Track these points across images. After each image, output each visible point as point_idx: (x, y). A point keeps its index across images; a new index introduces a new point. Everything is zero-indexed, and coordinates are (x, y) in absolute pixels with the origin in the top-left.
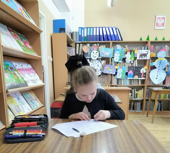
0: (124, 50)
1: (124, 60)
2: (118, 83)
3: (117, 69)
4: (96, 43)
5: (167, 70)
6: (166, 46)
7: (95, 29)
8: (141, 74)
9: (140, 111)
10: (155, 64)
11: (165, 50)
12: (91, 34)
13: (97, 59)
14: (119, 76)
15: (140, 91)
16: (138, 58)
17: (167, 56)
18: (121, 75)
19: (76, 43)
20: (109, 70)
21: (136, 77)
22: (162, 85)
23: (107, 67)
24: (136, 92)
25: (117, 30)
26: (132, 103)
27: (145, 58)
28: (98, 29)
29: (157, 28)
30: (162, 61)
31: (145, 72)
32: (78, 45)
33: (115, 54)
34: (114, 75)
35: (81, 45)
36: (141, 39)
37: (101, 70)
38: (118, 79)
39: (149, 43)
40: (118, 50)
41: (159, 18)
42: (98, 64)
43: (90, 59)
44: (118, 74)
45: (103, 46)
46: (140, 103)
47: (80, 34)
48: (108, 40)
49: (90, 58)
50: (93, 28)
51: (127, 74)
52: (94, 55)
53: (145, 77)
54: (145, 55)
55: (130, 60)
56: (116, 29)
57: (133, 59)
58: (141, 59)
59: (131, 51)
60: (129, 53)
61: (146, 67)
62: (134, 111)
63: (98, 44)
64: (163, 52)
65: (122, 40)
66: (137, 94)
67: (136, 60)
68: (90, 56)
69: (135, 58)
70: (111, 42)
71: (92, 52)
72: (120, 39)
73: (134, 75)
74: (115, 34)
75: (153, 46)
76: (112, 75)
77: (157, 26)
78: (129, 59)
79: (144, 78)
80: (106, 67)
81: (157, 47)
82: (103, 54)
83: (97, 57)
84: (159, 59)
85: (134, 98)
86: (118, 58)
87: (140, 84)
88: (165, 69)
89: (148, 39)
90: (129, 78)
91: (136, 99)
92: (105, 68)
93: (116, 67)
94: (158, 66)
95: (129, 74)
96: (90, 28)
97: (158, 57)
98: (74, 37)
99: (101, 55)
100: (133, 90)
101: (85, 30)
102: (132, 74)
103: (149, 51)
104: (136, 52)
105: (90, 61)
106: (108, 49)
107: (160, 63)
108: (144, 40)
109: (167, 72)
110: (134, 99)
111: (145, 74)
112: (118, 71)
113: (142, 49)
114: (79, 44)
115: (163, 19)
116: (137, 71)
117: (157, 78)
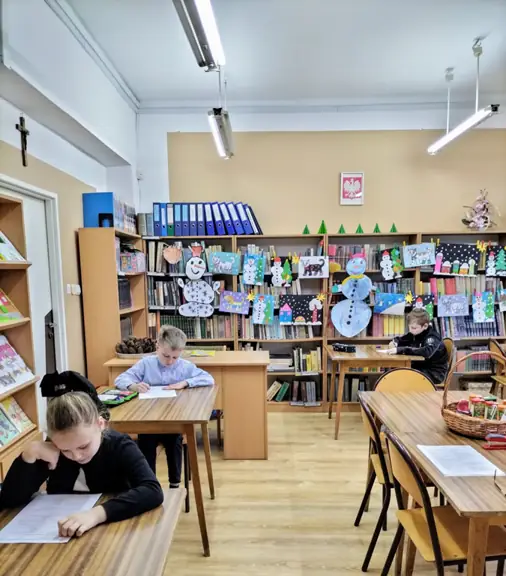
0: (268, 256)
1: (268, 279)
2: (256, 335)
3: (252, 302)
4: (199, 241)
5: (372, 303)
6: (367, 246)
7: (192, 207)
8: (311, 313)
9: (314, 404)
10: (344, 288)
11: (363, 256)
12: (185, 219)
13: (203, 278)
14: (258, 318)
15: (312, 352)
16: (301, 276)
17: (370, 270)
18: (263, 316)
19: (148, 241)
20: (233, 304)
21: (300, 321)
22: (365, 337)
23: (228, 296)
24: (303, 357)
25: (248, 210)
26: (296, 384)
27: (318, 276)
28: (200, 207)
29: (344, 201)
30: (360, 281)
31: (320, 307)
32: (152, 245)
33: (246, 267)
34: (247, 317)
35: (160, 245)
36: (306, 231)
37: (212, 304)
38: (256, 327)
39: (326, 241)
40: (252, 257)
41: (349, 179)
42: (204, 289)
43: (185, 278)
44: (255, 314)
45: (215, 247)
46: (313, 383)
47: (157, 219)
48: (227, 234)
49: (183, 275)
50: (189, 205)
51: (276, 312)
52: (194, 268)
53: (321, 319)
54: (317, 268)
55: (282, 281)
56: (244, 207)
57: (289, 277)
58: (307, 276)
59: (283, 260)
60: (278, 264)
61: (322, 297)
62: (300, 404)
63: (203, 243)
64: (360, 260)
65: (260, 232)
66: (305, 361)
67: (298, 281)
68: (185, 272)
69: (295, 276)
70: (234, 238)
71: (189, 264)
72: (256, 231)
73: (295, 316)
74: (244, 218)
75: (335, 247)
76: (241, 315)
77: (344, 197)
78: (280, 277)
79: (319, 323)
80: (226, 297)
81: (346, 249)
82: (216, 265)
83: (202, 273)
84: (352, 277)
85: (300, 370)
86: (253, 275)
87: (311, 337)
88: (367, 300)
89: (323, 229)
90: (282, 323)
91: (304, 374)
92: (222, 300)
93: (250, 297)
94: (351, 292)
95: (281, 313)
96: (182, 204)
97: (349, 273)
98: (143, 225)
99: (211, 269)
100: (295, 352)
101: (170, 210)
102: (290, 314)
103: (327, 260)
104: (294, 261)
105: (185, 283)
106: (228, 254)
107: (355, 286)
108: (314, 231)
109: (372, 308)
110: (298, 374)
111: (320, 312)
112: (256, 306)
113: (309, 254)
114: (156, 242)
115: (357, 182)
116: (300, 306)
117: (349, 323)
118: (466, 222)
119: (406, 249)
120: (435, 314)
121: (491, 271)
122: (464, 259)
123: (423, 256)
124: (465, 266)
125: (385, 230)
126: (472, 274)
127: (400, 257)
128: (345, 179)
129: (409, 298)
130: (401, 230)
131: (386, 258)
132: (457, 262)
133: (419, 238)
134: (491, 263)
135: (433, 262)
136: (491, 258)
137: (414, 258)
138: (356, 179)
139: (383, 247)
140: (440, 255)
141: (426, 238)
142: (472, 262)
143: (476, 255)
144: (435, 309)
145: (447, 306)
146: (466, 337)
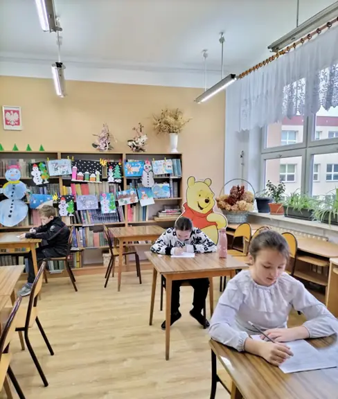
5: (28, 201)
6: (21, 161)
10: (4, 190)
11: (18, 167)
29: (6, 127)
30: (16, 185)
41: (9, 111)
64: (15, 170)
77: (7, 124)
81: (5, 162)
84: (10, 182)
88: (24, 199)
94: (11, 194)
97: (7, 179)
107: (14, 189)
109: (28, 205)
115: (16, 113)
117: (10, 216)
118: (95, 146)
119: (50, 163)
120: (75, 209)
121: (111, 179)
122: (92, 171)
123: (63, 168)
124: (93, 175)
125: (35, 149)
126: (98, 181)
127: (46, 168)
128: (6, 111)
129: (55, 198)
130: (47, 150)
131: (35, 169)
132: (87, 173)
133: (59, 156)
134: (111, 174)
135: (70, 173)
136: (111, 170)
137: (56, 169)
138: (14, 112)
139: (33, 161)
140: (75, 167)
141: (64, 155)
142: (98, 173)
143: (100, 168)
144: (75, 205)
145: (83, 202)
146: (98, 223)
